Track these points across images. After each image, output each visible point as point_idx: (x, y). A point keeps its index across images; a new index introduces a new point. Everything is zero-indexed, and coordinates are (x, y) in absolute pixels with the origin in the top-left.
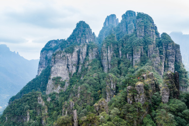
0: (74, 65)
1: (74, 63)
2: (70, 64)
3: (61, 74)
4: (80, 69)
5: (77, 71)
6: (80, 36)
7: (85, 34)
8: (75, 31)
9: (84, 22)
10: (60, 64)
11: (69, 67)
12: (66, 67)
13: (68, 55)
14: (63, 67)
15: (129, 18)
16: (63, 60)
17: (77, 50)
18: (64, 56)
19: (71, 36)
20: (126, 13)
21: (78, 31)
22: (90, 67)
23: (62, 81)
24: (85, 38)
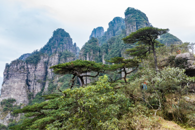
0: (38, 81)
1: (39, 78)
2: (31, 79)
3: (16, 95)
4: (47, 86)
5: (42, 90)
6: (56, 45)
7: (62, 44)
8: (50, 40)
9: (63, 30)
10: (15, 80)
11: (30, 83)
12: (24, 84)
13: (29, 66)
14: (20, 83)
15: (117, 25)
16: (21, 73)
17: (45, 60)
18: (23, 67)
19: (46, 46)
20: (114, 20)
21: (54, 40)
22: (59, 84)
23: (15, 106)
24: (63, 48)
